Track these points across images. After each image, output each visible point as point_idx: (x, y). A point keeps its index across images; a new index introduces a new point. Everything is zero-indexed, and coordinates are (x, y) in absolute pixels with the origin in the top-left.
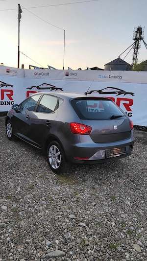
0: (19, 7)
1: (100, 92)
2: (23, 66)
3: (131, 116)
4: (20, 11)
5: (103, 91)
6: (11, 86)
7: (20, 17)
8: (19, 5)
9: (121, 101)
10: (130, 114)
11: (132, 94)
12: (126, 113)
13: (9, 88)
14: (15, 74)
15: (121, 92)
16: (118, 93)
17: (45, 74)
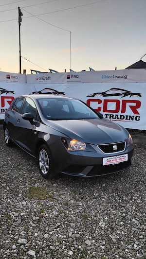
0: (20, 10)
1: (104, 94)
2: (25, 71)
3: (139, 119)
4: (20, 14)
5: (107, 93)
6: (12, 92)
7: (20, 20)
8: (19, 8)
9: (127, 103)
10: (138, 118)
11: (139, 95)
12: (133, 116)
13: (10, 95)
14: (16, 80)
15: (127, 93)
16: (123, 95)
17: (46, 79)
